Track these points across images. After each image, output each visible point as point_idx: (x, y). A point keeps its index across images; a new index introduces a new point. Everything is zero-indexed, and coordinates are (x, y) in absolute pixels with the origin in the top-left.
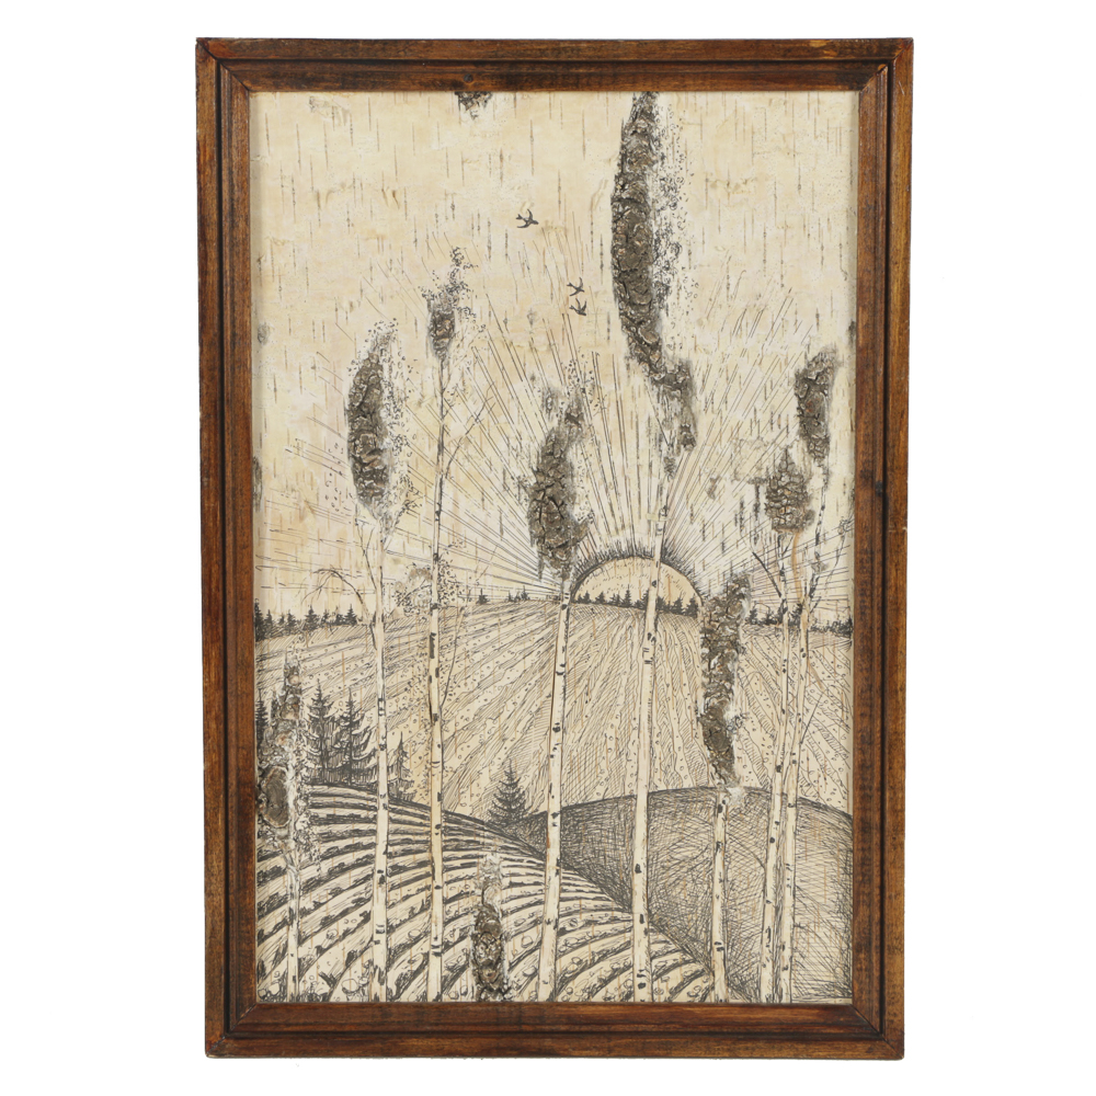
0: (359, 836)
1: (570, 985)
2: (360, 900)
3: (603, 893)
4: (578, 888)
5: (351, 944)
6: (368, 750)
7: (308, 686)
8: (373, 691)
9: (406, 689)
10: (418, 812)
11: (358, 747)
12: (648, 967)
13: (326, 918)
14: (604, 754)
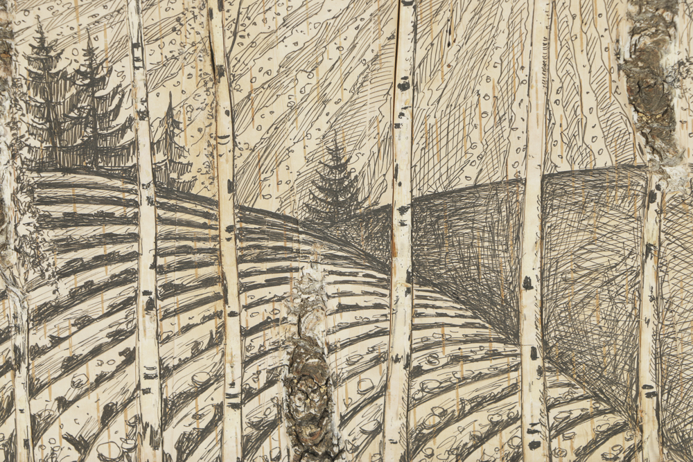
0: (114, 243)
1: (430, 444)
2: (119, 332)
3: (476, 317)
4: (439, 311)
5: (109, 393)
6: (121, 119)
7: (23, 26)
8: (124, 32)
9: (174, 29)
10: (199, 208)
11: (106, 115)
12: (544, 420)
13: (70, 359)
14: (476, 121)
